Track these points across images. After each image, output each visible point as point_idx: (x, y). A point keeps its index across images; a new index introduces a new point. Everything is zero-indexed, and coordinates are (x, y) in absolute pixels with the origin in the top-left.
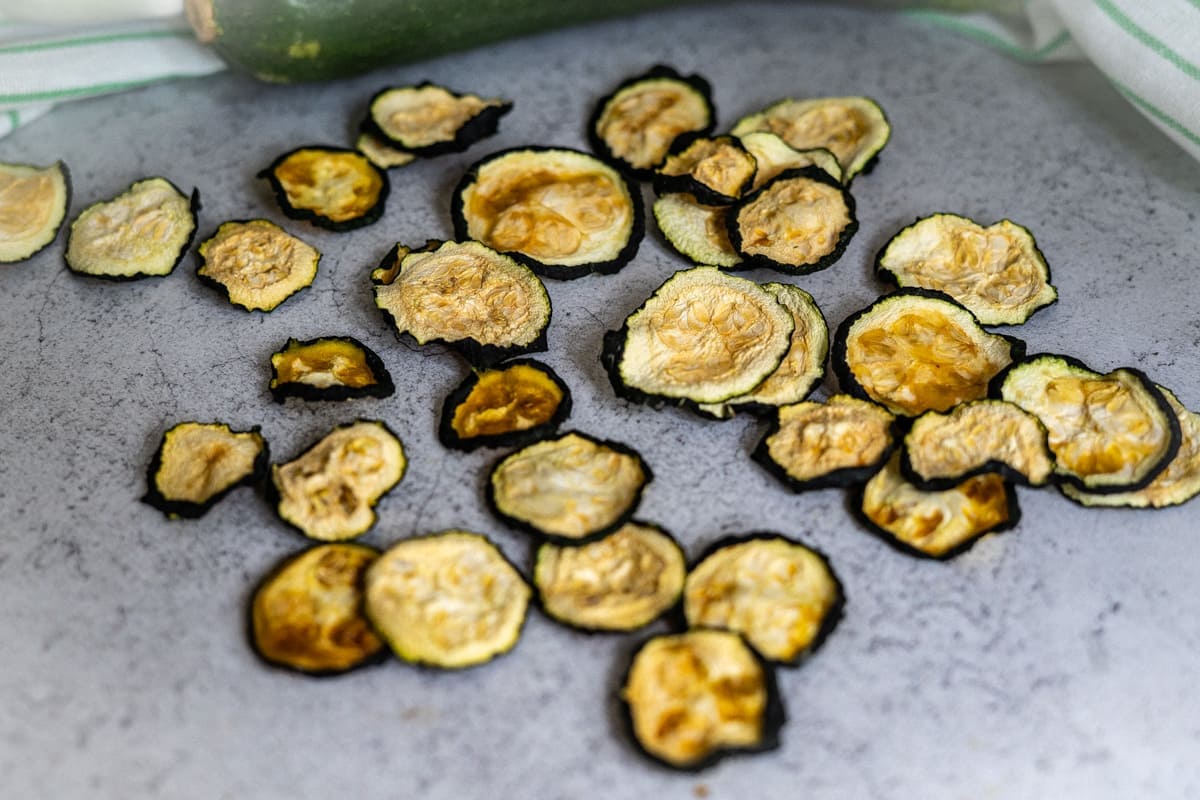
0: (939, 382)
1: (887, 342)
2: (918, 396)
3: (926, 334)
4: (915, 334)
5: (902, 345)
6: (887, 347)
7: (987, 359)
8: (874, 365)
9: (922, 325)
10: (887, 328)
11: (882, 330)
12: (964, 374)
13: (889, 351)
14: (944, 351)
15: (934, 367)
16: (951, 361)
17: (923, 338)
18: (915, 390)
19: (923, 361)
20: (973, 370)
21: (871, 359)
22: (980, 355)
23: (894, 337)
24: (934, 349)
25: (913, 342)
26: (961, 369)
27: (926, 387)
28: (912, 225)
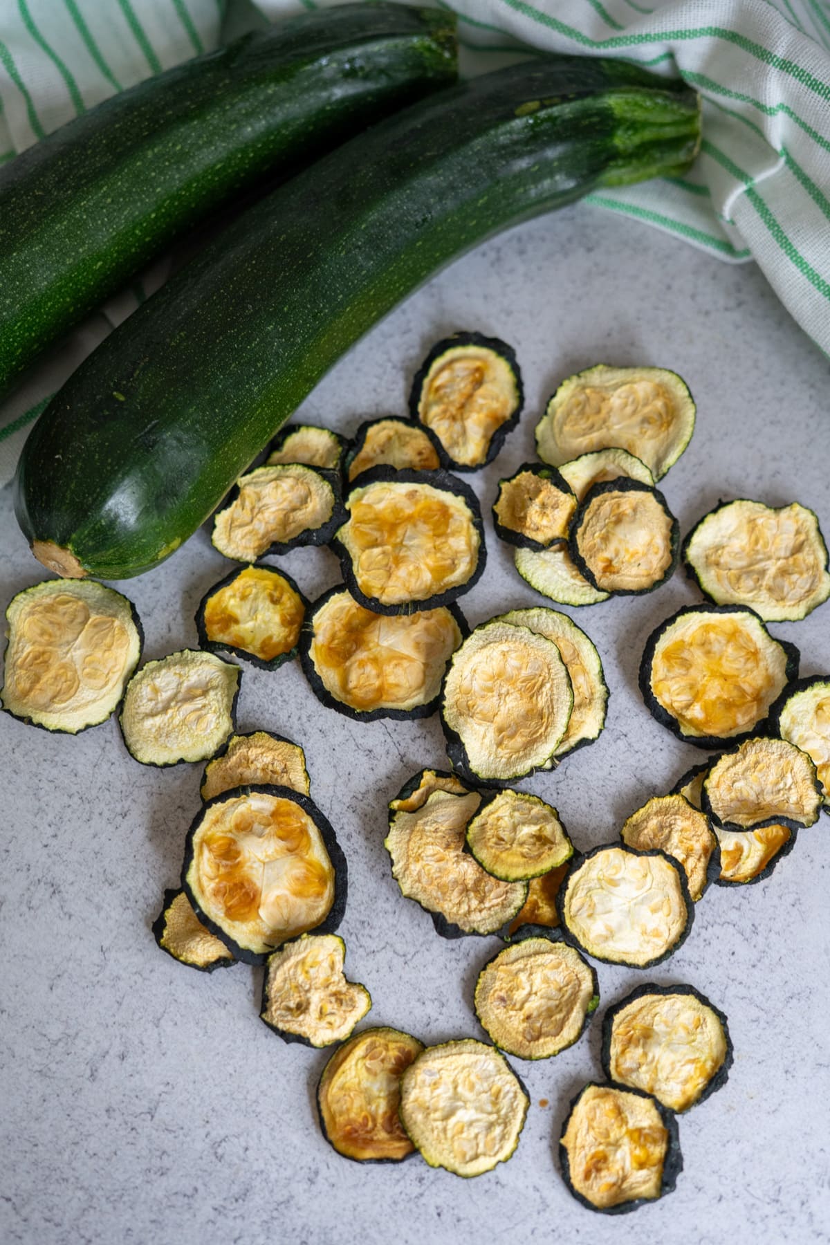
0: (726, 697)
1: (686, 655)
2: (707, 715)
3: (719, 642)
4: (710, 643)
5: (698, 656)
6: (686, 660)
7: (767, 670)
8: (673, 681)
9: (717, 634)
10: (687, 639)
11: (683, 641)
12: (746, 687)
13: (686, 664)
14: (732, 660)
15: (722, 681)
16: (736, 673)
17: (716, 648)
18: (705, 709)
19: (714, 674)
20: (754, 684)
21: (671, 675)
22: (761, 664)
23: (692, 649)
24: (724, 661)
25: (708, 653)
26: (744, 682)
27: (714, 703)
28: (715, 511)
